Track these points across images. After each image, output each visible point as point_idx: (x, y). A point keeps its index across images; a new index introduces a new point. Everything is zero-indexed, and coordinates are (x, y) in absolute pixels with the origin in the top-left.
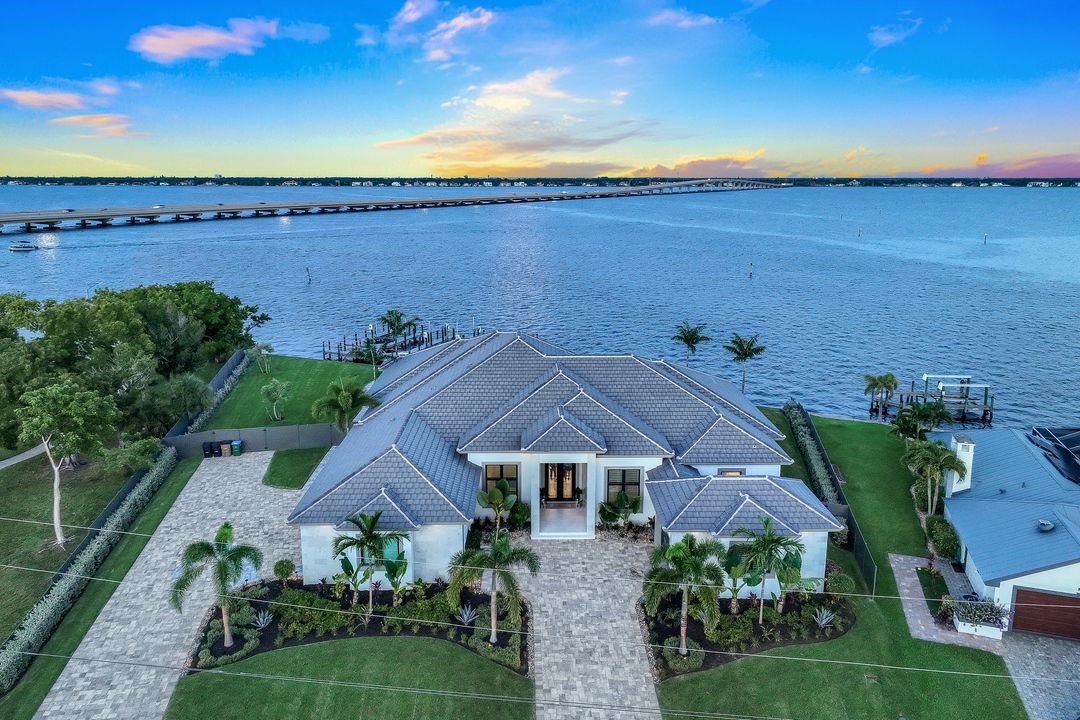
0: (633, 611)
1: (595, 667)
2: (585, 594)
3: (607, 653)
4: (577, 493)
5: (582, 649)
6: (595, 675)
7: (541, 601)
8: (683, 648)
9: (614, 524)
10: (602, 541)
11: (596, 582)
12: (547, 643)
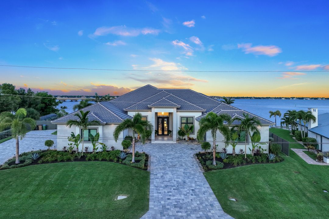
0: (192, 156)
1: (177, 169)
2: (173, 153)
3: (182, 165)
4: (170, 132)
5: (171, 165)
6: (177, 171)
7: (154, 154)
8: (215, 163)
9: (184, 138)
10: (179, 143)
11: (177, 151)
12: (156, 163)
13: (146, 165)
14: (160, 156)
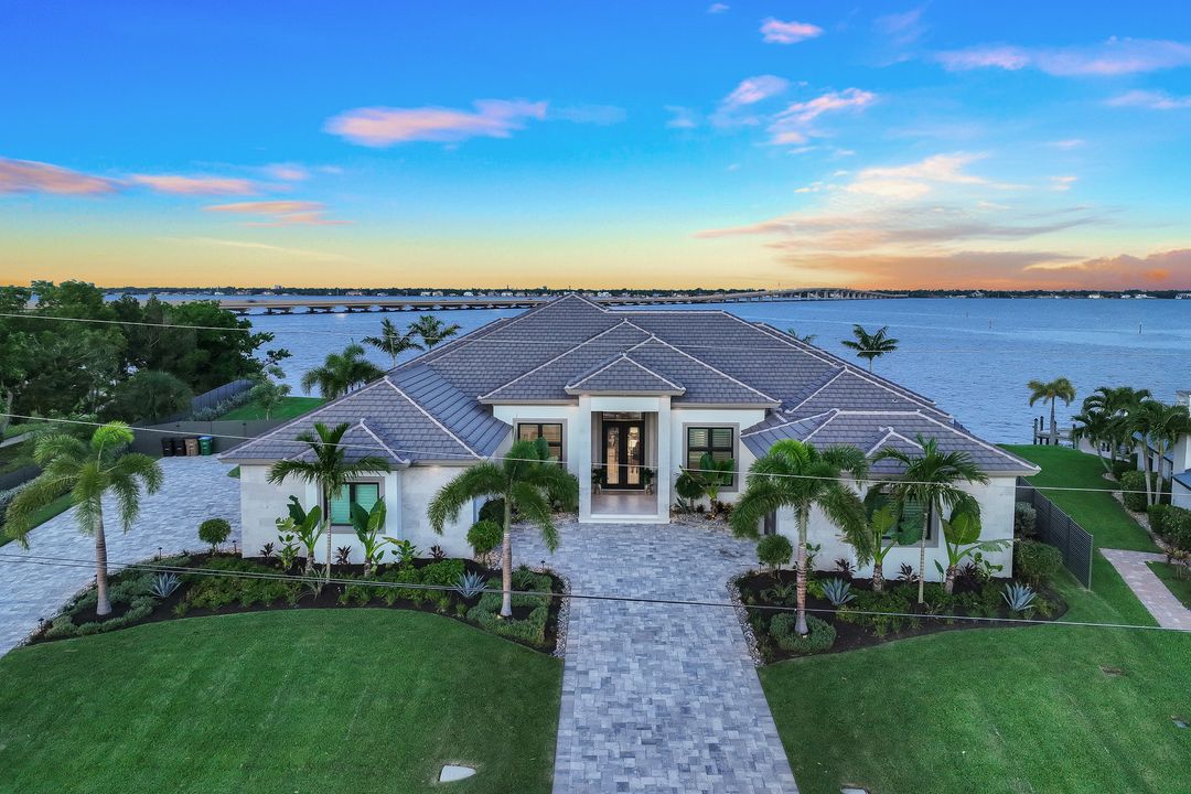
0: (723, 589)
1: (662, 647)
2: (651, 573)
3: (681, 632)
4: (648, 476)
5: (642, 628)
6: (662, 656)
7: (586, 577)
8: (802, 627)
9: (697, 503)
10: (679, 524)
11: (669, 561)
12: (589, 620)
13: (552, 630)
14: (603, 587)
